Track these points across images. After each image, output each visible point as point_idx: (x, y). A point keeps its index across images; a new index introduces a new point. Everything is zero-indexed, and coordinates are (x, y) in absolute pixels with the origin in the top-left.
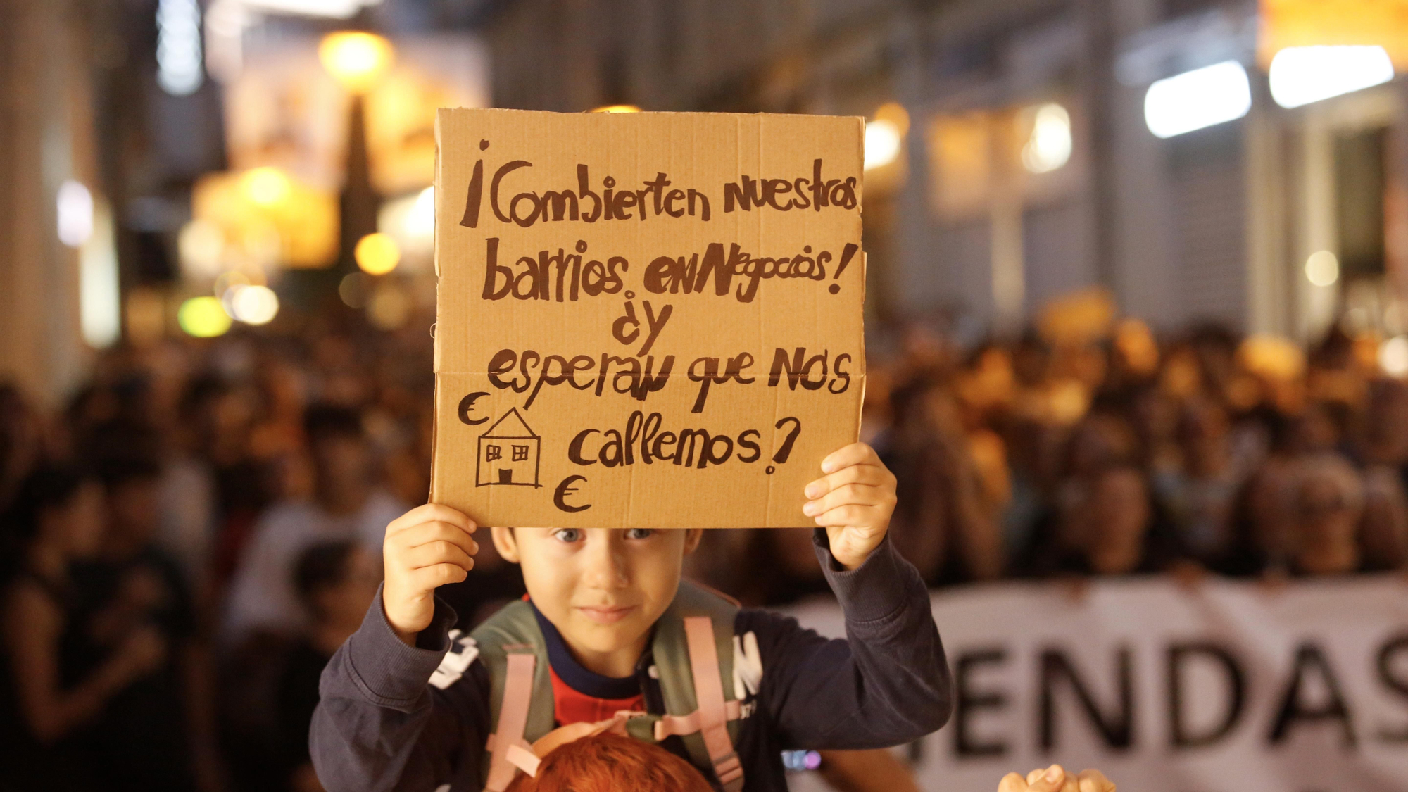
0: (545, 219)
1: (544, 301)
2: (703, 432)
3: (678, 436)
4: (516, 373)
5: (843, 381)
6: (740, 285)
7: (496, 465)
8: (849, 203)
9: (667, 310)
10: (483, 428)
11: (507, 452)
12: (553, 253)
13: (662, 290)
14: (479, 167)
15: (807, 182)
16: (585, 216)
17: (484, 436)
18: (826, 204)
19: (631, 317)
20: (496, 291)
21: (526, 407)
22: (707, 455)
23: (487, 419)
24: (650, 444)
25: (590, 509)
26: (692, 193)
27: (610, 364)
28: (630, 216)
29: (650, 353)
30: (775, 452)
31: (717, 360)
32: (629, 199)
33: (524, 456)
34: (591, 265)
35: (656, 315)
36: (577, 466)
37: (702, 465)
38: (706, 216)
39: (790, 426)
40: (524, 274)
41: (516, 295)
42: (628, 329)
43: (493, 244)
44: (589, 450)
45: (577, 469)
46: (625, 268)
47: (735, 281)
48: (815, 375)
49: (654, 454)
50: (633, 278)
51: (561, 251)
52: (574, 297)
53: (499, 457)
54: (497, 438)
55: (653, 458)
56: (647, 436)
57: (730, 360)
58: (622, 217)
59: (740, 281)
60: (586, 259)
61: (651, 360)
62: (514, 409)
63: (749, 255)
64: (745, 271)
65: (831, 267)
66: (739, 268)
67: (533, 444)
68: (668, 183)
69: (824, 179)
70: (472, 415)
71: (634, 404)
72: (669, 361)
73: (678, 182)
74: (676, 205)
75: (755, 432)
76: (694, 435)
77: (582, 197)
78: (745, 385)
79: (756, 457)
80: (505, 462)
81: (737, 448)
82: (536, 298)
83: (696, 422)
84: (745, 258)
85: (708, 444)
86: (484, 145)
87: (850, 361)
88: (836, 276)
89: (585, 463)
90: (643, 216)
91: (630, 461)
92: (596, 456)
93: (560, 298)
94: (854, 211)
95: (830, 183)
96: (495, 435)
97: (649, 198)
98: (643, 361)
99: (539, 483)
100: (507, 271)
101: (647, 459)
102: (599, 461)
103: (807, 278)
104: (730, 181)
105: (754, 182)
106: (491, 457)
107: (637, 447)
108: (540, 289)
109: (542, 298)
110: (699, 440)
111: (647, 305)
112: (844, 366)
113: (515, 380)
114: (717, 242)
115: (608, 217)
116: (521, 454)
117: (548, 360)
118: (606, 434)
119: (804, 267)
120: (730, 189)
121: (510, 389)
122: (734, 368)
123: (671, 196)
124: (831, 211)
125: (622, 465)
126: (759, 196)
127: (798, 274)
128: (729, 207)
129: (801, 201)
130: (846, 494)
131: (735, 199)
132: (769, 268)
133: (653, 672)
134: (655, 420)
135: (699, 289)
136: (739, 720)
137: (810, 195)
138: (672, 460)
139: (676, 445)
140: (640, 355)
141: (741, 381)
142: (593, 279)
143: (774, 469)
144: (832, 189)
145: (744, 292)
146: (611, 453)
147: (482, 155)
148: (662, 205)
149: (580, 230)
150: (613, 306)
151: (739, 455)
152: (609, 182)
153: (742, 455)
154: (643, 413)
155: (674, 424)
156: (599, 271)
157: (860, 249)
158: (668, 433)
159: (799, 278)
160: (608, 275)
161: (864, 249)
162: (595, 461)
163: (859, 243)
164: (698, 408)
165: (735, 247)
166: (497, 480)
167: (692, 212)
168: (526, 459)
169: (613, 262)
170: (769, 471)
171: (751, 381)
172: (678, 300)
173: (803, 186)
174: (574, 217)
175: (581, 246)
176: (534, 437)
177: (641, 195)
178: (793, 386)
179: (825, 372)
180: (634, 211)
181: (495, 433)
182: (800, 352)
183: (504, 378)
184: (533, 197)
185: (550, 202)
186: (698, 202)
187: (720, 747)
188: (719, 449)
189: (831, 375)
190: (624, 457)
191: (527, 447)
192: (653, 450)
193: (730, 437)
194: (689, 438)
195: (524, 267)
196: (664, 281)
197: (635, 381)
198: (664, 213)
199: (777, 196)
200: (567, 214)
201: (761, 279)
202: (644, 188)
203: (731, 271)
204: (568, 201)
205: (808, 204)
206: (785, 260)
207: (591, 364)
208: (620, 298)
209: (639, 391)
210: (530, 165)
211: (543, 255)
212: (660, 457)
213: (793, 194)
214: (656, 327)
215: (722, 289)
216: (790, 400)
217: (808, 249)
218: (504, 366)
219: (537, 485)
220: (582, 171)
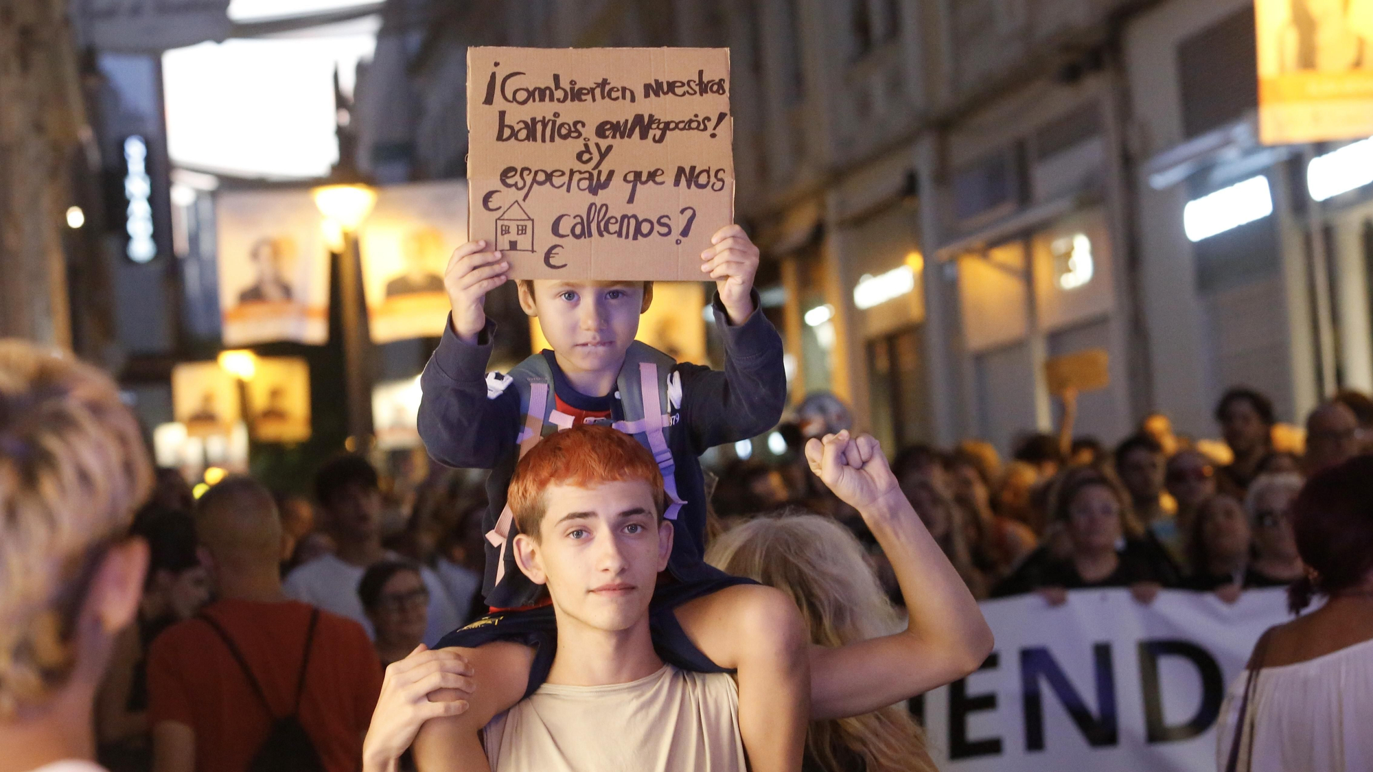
0: (534, 101)
1: (534, 143)
2: (635, 216)
3: (619, 220)
4: (517, 178)
5: (721, 183)
6: (655, 136)
7: (507, 238)
8: (721, 92)
9: (610, 148)
10: (500, 212)
11: (513, 230)
12: (539, 118)
13: (607, 137)
14: (493, 76)
15: (695, 82)
16: (558, 100)
17: (499, 219)
18: (707, 92)
19: (587, 150)
20: (505, 137)
21: (524, 200)
22: (638, 231)
23: (500, 208)
24: (602, 224)
25: (567, 267)
26: (624, 89)
27: (575, 174)
28: (586, 100)
29: (600, 168)
30: (681, 229)
31: (641, 173)
32: (585, 91)
33: (524, 232)
34: (562, 125)
35: (603, 150)
36: (557, 238)
37: (635, 238)
38: (633, 100)
39: (689, 213)
40: (521, 129)
41: (517, 139)
42: (586, 157)
43: (502, 114)
44: (564, 228)
45: (557, 241)
46: (583, 125)
47: (651, 133)
48: (703, 179)
49: (605, 230)
50: (589, 132)
51: (544, 118)
52: (552, 139)
53: (509, 233)
54: (507, 220)
55: (605, 233)
56: (600, 219)
57: (649, 173)
58: (580, 100)
59: (655, 132)
60: (559, 122)
61: (600, 173)
62: (517, 201)
63: (659, 120)
64: (658, 127)
65: (710, 125)
66: (654, 126)
67: (529, 224)
68: (609, 84)
69: (705, 80)
70: (491, 205)
71: (590, 198)
72: (611, 173)
73: (614, 82)
74: (614, 95)
75: (667, 216)
76: (629, 218)
77: (556, 89)
78: (659, 186)
79: (669, 233)
80: (513, 236)
81: (657, 227)
82: (529, 140)
83: (630, 210)
84: (657, 121)
85: (638, 225)
86: (496, 64)
87: (724, 172)
88: (714, 129)
89: (562, 236)
90: (594, 100)
91: (590, 235)
92: (568, 232)
93: (544, 140)
94: (724, 96)
95: (709, 82)
96: (506, 218)
97: (598, 91)
98: (595, 173)
99: (535, 249)
100: (511, 128)
101: (601, 235)
102: (571, 235)
103: (696, 131)
104: (647, 82)
105: (662, 83)
106: (504, 232)
107: (594, 226)
108: (531, 136)
109: (533, 141)
110: (633, 222)
111: (597, 145)
112: (720, 175)
113: (516, 183)
114: (640, 113)
115: (572, 100)
116: (522, 230)
117: (536, 173)
118: (575, 218)
119: (694, 125)
120: (647, 87)
121: (514, 188)
122: (652, 176)
123: (611, 90)
124: (709, 96)
125: (585, 238)
126: (665, 89)
127: (690, 128)
128: (647, 95)
129: (691, 91)
130: (726, 255)
131: (651, 91)
132: (672, 126)
133: (617, 395)
134: (604, 208)
135: (630, 136)
136: (669, 427)
137: (697, 89)
138: (616, 235)
139: (618, 225)
140: (594, 169)
141: (657, 183)
142: (564, 131)
143: (681, 242)
144: (710, 85)
145: (657, 138)
146: (578, 230)
147: (496, 69)
148: (606, 95)
149: (555, 107)
150: (577, 145)
151: (658, 232)
152: (573, 83)
153: (660, 232)
154: (597, 204)
155: (616, 211)
156: (567, 127)
157: (729, 115)
158: (612, 217)
159: (691, 131)
160: (573, 129)
161: (731, 116)
162: (568, 235)
163: (728, 113)
164: (631, 200)
165: (651, 116)
166: (508, 248)
167: (624, 97)
168: (525, 233)
169: (575, 123)
170: (678, 242)
171: (662, 183)
172: (617, 142)
173: (692, 84)
174: (552, 99)
175: (556, 115)
176: (530, 219)
177: (593, 90)
178: (689, 187)
179: (709, 177)
180: (589, 97)
181: (506, 216)
182: (693, 168)
183: (510, 181)
184: (527, 90)
185: (537, 93)
186: (628, 94)
187: (658, 443)
188: (645, 228)
189: (713, 179)
190: (585, 233)
191: (526, 226)
192: (604, 228)
193: (652, 219)
194: (626, 220)
195: (522, 125)
196: (607, 133)
197: (590, 185)
198: (607, 99)
199: (676, 89)
200: (547, 98)
201: (668, 131)
202: (594, 86)
203: (649, 127)
204: (548, 92)
205: (695, 93)
206: (683, 122)
207: (563, 174)
208: (581, 141)
209: (593, 191)
210: (524, 74)
211: (533, 120)
212: (609, 232)
213: (686, 88)
214: (603, 156)
215: (643, 136)
216: (687, 195)
217: (696, 116)
218: (509, 175)
219: (533, 251)
220: (556, 78)
